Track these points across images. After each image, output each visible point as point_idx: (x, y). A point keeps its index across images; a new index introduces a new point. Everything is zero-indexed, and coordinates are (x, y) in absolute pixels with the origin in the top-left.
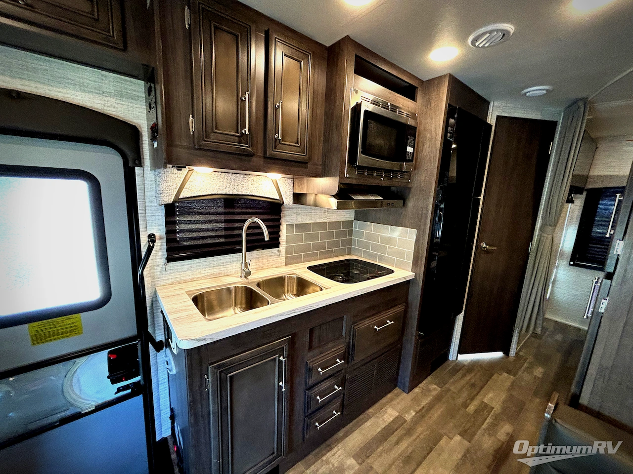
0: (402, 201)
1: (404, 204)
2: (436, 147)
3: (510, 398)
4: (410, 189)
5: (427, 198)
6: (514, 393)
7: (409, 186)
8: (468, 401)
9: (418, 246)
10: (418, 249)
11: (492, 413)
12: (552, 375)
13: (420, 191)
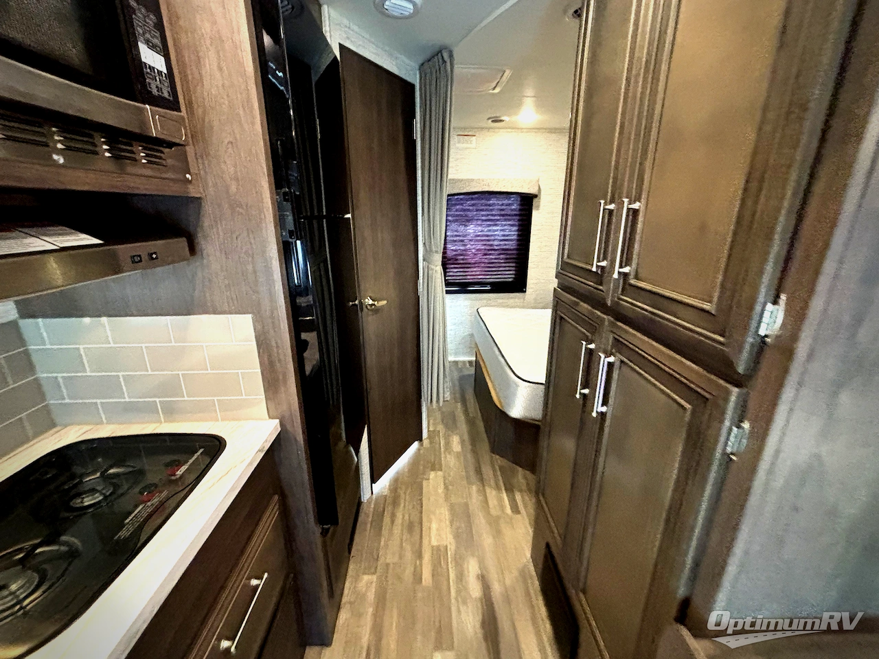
0: (183, 242)
1: (193, 249)
2: (243, 74)
3: (452, 508)
4: (198, 201)
5: (255, 228)
6: (453, 499)
7: (193, 192)
8: (418, 562)
9: (270, 356)
10: (271, 363)
11: (450, 560)
12: (466, 437)
13: (232, 208)
